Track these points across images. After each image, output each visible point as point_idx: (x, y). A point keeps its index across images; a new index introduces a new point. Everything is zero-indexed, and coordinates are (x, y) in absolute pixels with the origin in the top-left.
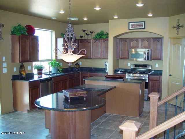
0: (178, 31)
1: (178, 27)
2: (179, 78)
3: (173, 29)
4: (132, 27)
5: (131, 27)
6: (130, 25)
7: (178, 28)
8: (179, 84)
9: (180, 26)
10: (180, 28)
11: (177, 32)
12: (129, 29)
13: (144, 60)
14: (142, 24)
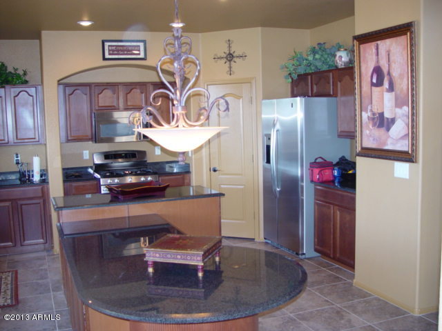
0: (230, 67)
1: (230, 57)
2: (242, 175)
3: (216, 62)
4: (111, 52)
5: (110, 54)
6: (106, 48)
7: (230, 61)
8: (242, 187)
9: (234, 55)
10: (235, 59)
11: (228, 69)
12: (104, 59)
13: (137, 139)
14: (139, 46)
